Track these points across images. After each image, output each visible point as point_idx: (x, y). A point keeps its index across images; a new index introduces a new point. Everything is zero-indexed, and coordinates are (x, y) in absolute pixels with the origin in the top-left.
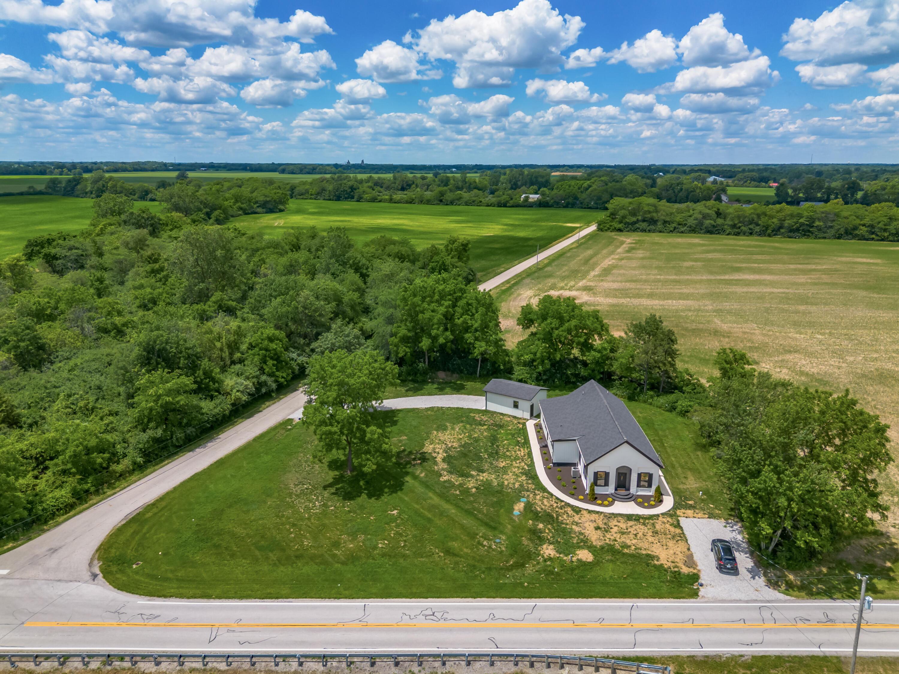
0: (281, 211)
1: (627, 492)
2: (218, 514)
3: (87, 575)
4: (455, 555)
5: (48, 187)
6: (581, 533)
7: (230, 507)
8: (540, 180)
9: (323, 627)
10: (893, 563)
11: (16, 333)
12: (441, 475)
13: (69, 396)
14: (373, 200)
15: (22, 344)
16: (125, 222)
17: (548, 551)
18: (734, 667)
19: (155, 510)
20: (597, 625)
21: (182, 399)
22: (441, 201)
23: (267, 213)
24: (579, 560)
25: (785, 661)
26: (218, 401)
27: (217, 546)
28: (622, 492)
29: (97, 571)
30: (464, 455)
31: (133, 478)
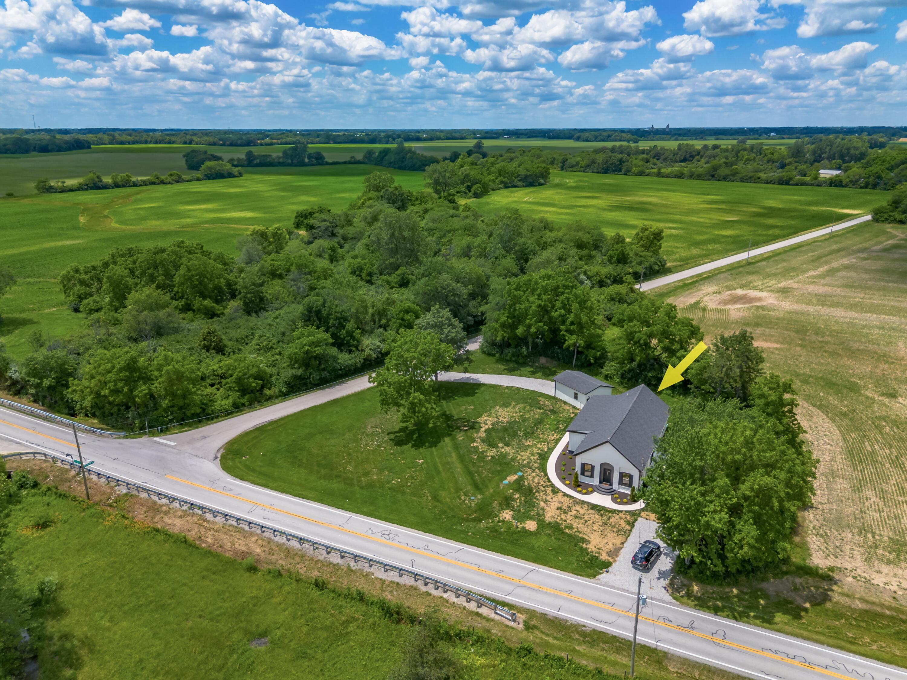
0: (540, 184)
1: (610, 487)
2: (311, 436)
3: (212, 456)
4: (439, 501)
5: (365, 157)
6: (543, 509)
7: (320, 433)
8: (853, 152)
9: (316, 523)
10: (812, 606)
11: (246, 287)
12: (474, 441)
13: (260, 337)
14: (641, 174)
15: (249, 296)
16: (382, 197)
17: (507, 515)
18: (572, 632)
19: (275, 425)
20: (495, 574)
21: (318, 350)
22: (713, 176)
23: (526, 186)
24: (523, 528)
25: (618, 641)
26: (353, 355)
27: (295, 457)
28: (606, 486)
29: (219, 455)
30: (505, 429)
31: (277, 401)
